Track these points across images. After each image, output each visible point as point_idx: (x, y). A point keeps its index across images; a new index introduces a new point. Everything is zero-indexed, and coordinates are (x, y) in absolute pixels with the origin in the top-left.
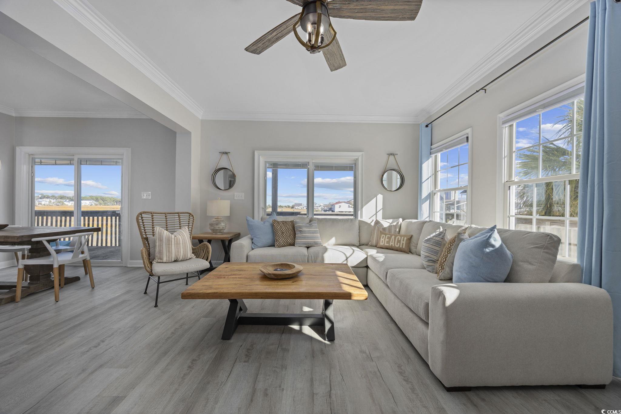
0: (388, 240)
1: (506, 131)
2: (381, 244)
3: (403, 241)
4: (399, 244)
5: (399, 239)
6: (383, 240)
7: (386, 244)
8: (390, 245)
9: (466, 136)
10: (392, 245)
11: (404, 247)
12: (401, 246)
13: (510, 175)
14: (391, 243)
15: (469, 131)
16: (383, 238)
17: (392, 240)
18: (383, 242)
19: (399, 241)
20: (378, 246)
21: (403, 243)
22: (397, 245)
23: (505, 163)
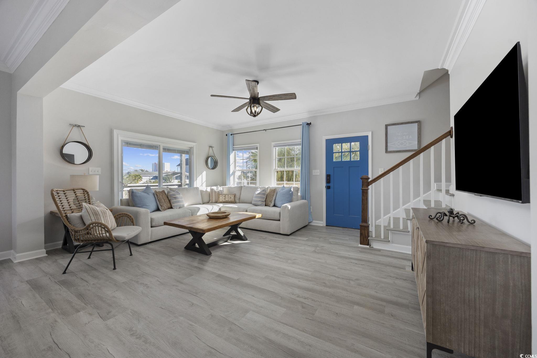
0: (224, 198)
1: (274, 149)
2: (220, 200)
3: (233, 197)
4: (231, 199)
5: (231, 197)
6: (222, 198)
7: (223, 200)
8: (226, 200)
9: (256, 147)
10: (227, 200)
11: (233, 200)
12: (232, 200)
13: (276, 167)
14: (226, 199)
15: (258, 145)
16: (221, 197)
17: (226, 198)
18: (221, 199)
19: (230, 198)
20: (218, 202)
21: (233, 199)
22: (230, 200)
23: (274, 161)
